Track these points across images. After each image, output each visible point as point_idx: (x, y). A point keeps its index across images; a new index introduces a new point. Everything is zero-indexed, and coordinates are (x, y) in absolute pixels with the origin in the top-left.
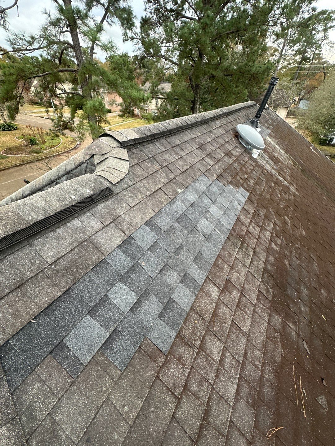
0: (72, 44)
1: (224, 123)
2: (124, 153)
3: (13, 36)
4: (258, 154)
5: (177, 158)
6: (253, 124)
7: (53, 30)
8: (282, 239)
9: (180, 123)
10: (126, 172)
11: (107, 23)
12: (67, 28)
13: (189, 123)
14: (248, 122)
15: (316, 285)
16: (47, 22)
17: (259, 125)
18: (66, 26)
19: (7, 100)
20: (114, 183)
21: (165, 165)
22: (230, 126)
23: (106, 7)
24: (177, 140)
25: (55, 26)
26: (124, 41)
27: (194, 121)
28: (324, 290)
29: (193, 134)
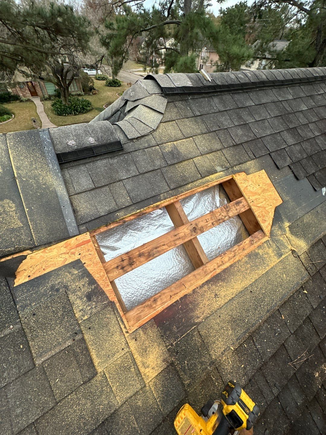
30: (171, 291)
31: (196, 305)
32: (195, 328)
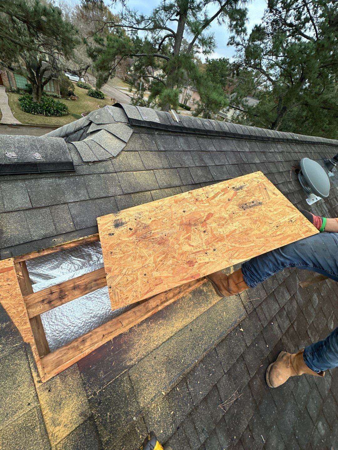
0: (176, 32)
1: (288, 150)
2: (126, 132)
3: (126, 11)
4: (315, 201)
5: (197, 164)
6: (328, 166)
7: (163, 14)
8: (294, 323)
9: (227, 128)
10: (113, 154)
11: (217, 21)
12: (177, 15)
13: (240, 132)
14: (321, 161)
15: (313, 412)
16: (161, 5)
17: (334, 169)
18: (175, 14)
19: (101, 68)
20: (85, 161)
21: (175, 166)
22: (295, 157)
23: (222, 5)
24: (212, 146)
25: (166, 11)
26: (228, 44)
27: (247, 133)
28: (323, 425)
29: (239, 147)
30: (105, 330)
31: (130, 345)
32: (125, 372)
